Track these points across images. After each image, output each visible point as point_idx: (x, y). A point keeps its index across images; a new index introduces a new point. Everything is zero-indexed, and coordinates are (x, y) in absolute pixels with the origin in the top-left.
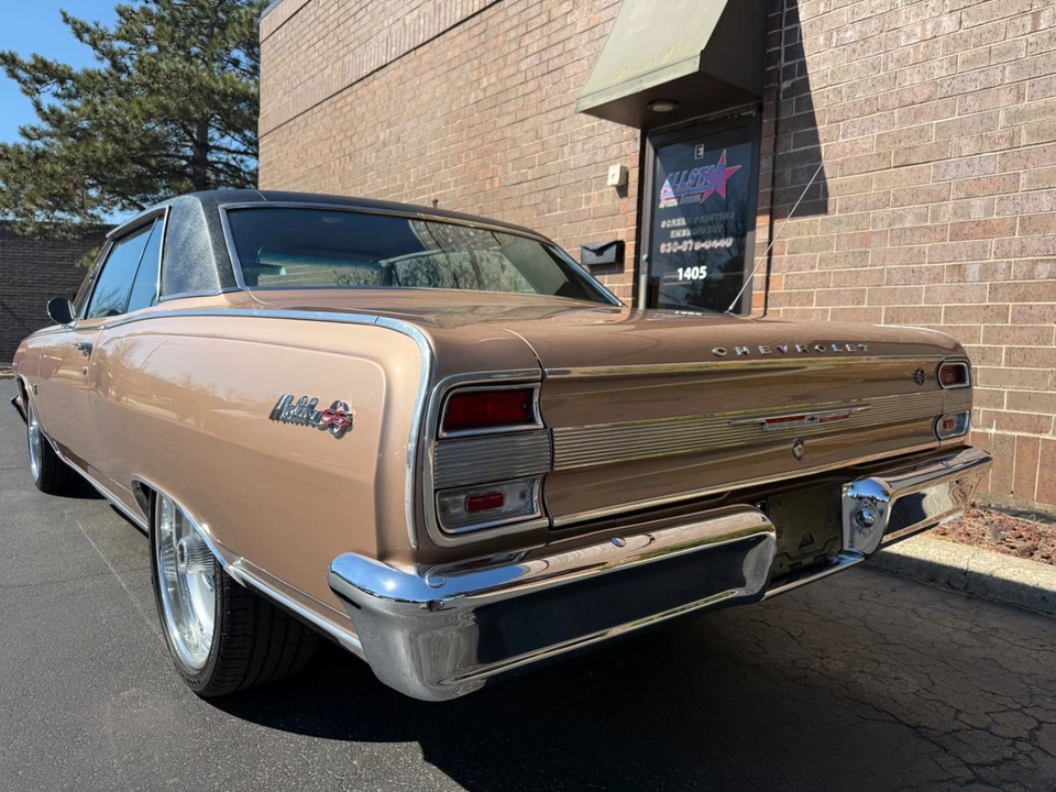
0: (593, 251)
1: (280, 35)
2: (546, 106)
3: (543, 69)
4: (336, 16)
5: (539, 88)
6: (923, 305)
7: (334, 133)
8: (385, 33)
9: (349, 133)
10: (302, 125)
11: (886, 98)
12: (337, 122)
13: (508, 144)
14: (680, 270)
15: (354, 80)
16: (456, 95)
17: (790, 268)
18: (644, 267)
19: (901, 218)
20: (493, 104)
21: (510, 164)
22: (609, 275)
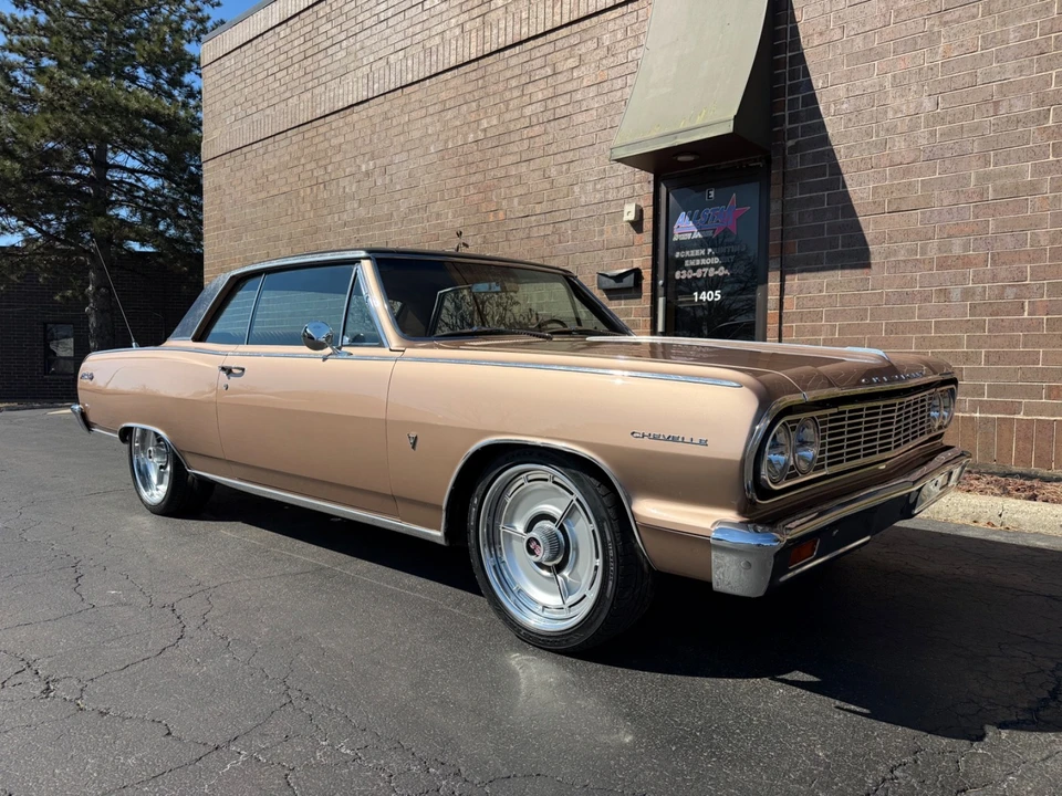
0: (611, 277)
1: (228, 62)
2: (553, 148)
3: (549, 115)
4: (302, 48)
5: (546, 132)
6: (917, 320)
7: (303, 161)
8: (366, 70)
9: (323, 163)
10: (261, 151)
11: (879, 158)
12: (306, 151)
13: (513, 181)
14: (696, 294)
15: (327, 112)
16: (451, 133)
17: (800, 293)
18: (661, 291)
19: (895, 253)
20: (494, 144)
21: (516, 200)
22: (626, 298)
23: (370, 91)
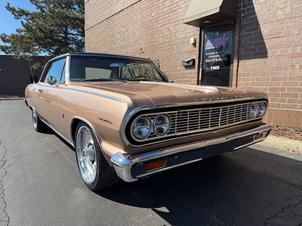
0: (186, 62)
2: (171, 21)
3: (170, 11)
5: (169, 16)
6: (282, 76)
7: (108, 29)
9: (112, 29)
10: (98, 27)
11: (272, 19)
12: (108, 26)
13: (160, 32)
14: (212, 67)
15: (113, 14)
16: (144, 18)
17: (244, 66)
18: (201, 66)
19: (276, 52)
20: (155, 21)
22: (190, 69)
23: (124, 7)
